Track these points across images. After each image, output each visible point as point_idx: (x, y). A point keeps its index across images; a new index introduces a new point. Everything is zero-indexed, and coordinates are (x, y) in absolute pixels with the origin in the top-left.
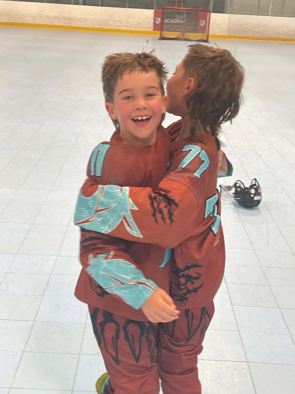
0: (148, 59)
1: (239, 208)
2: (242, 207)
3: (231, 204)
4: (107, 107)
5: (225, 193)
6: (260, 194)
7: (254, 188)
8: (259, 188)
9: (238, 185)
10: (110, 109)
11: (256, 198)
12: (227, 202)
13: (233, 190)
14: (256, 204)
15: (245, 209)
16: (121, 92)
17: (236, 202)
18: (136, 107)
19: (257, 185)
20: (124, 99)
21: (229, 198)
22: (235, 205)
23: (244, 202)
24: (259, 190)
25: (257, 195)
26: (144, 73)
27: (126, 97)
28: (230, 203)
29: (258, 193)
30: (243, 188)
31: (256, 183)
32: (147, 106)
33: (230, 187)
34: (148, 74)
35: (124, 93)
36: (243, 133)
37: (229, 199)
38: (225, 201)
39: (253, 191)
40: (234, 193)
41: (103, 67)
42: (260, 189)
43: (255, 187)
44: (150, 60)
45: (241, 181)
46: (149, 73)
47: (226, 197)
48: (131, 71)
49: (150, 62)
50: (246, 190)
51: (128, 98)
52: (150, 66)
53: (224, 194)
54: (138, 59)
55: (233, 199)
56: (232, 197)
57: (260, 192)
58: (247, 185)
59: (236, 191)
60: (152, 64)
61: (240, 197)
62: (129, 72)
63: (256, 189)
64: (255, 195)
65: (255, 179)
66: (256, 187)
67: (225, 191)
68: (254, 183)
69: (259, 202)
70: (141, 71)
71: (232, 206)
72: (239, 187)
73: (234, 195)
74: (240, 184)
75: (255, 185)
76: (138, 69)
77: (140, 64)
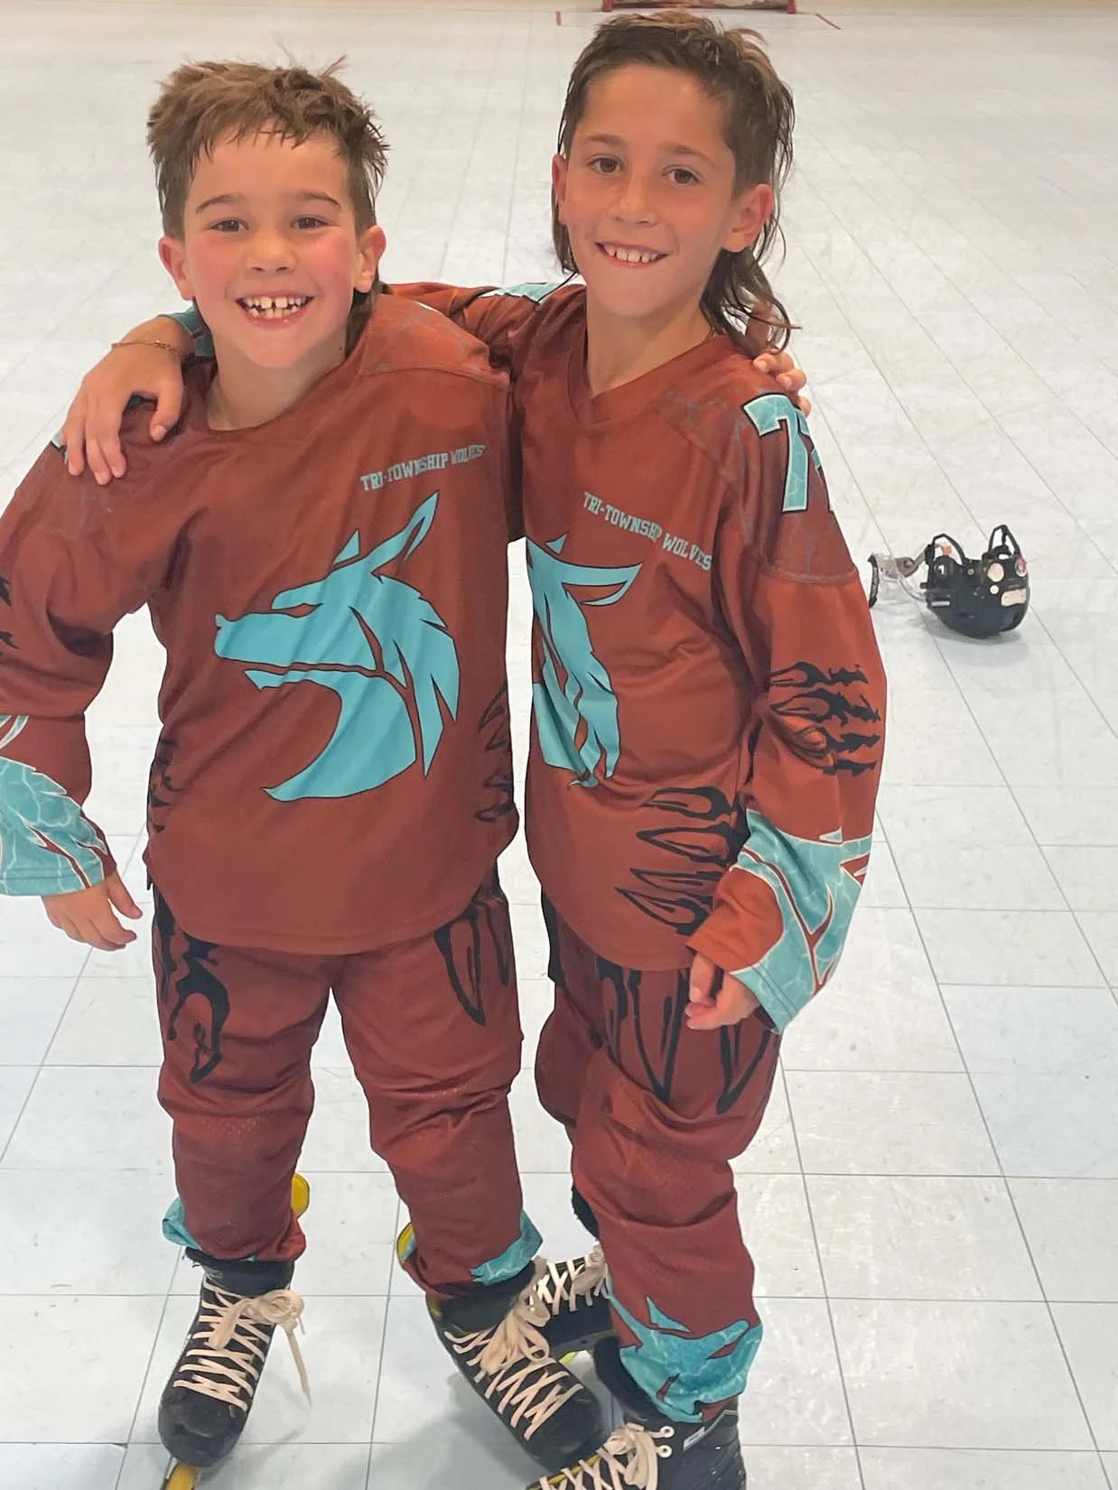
0: (307, 92)
1: (943, 637)
2: (957, 635)
3: (916, 626)
4: (166, 254)
5: (892, 586)
6: (1022, 583)
7: (1002, 563)
8: (1019, 561)
9: (938, 553)
10: (175, 260)
11: (1009, 599)
12: (898, 620)
13: (922, 573)
14: (1009, 620)
15: (969, 642)
16: (205, 205)
17: (935, 617)
18: (251, 264)
19: (1012, 550)
20: (215, 227)
21: (908, 602)
22: (929, 628)
23: (964, 615)
24: (1021, 568)
25: (1010, 587)
26: (289, 143)
27: (221, 221)
28: (911, 620)
29: (1014, 579)
30: (959, 562)
31: (1008, 543)
32: (290, 262)
33: (909, 563)
34: (301, 148)
35: (212, 207)
36: (948, 360)
37: (906, 607)
38: (895, 614)
39: (996, 573)
40: (922, 585)
41: (154, 108)
42: (1024, 564)
43: (1002, 557)
44: (315, 97)
45: (951, 536)
46: (307, 142)
47: (895, 602)
48: (242, 133)
49: (313, 105)
50: (971, 572)
51: (229, 225)
52: (314, 120)
53: (888, 590)
54: (272, 90)
55: (923, 607)
56: (914, 597)
57: (1022, 575)
58: (975, 552)
59: (932, 574)
60: (319, 111)
61: (949, 596)
62: (236, 133)
63: (1009, 567)
64: (1004, 586)
65: (1004, 529)
66: (1006, 555)
67: (890, 576)
68: (997, 542)
69: (1019, 611)
70: (279, 136)
71: (920, 632)
72: (945, 559)
73: (924, 591)
74: (949, 549)
75: (1004, 549)
76: (268, 126)
77: (277, 109)
